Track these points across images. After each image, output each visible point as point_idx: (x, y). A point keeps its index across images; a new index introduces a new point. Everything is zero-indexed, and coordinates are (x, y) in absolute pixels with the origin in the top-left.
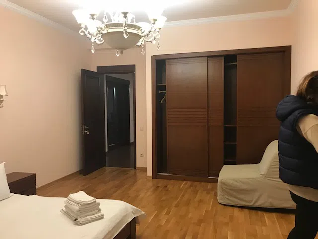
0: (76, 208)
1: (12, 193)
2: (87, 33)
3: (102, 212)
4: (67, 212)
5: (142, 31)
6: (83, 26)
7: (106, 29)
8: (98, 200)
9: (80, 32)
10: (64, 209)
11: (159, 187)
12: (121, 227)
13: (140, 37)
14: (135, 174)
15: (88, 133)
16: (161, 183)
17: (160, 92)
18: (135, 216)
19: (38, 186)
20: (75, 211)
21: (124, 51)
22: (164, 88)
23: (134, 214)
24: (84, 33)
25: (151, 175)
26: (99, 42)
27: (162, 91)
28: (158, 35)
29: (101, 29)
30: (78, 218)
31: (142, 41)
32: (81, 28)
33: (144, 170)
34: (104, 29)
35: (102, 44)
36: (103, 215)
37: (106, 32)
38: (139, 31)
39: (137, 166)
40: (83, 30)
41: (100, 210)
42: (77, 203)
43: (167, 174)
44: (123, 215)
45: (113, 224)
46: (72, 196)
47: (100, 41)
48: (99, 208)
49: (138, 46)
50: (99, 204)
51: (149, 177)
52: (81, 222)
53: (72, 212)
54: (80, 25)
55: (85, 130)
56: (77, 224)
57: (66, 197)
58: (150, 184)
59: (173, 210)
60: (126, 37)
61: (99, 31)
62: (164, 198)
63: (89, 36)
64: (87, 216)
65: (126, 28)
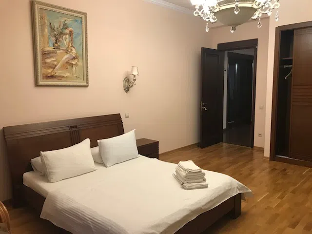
0: (184, 174)
1: (139, 155)
2: (200, 13)
3: (207, 182)
4: (177, 177)
5: (257, 3)
6: (197, 7)
7: (218, 7)
8: (203, 171)
9: (194, 14)
10: (175, 173)
11: (276, 169)
12: (224, 199)
13: (256, 10)
14: (252, 154)
15: (206, 110)
16: (279, 165)
17: (285, 66)
18: (241, 192)
19: (160, 153)
20: (183, 177)
21: (236, 27)
22: (290, 62)
23: (239, 190)
24: (198, 13)
25: (269, 156)
26: (212, 21)
27: (288, 66)
28: (277, 5)
29: (213, 7)
30: (185, 182)
31: (259, 14)
32: (195, 10)
33: (262, 150)
34: (216, 7)
35: (216, 22)
36: (207, 185)
37: (219, 10)
38: (254, 4)
39: (255, 145)
40: (197, 11)
41: (205, 180)
42: (185, 170)
43: (288, 158)
44: (227, 188)
45: (216, 195)
46: (182, 163)
47: (214, 19)
48: (204, 177)
49: (254, 19)
50: (204, 174)
51: (266, 157)
52: (187, 187)
53: (181, 177)
54: (195, 6)
55: (203, 106)
56: (184, 188)
57: (177, 164)
58: (266, 165)
59: (288, 195)
60: (236, 13)
61: (211, 10)
62: (279, 182)
63: (202, 16)
64: (193, 183)
65: (237, 3)
